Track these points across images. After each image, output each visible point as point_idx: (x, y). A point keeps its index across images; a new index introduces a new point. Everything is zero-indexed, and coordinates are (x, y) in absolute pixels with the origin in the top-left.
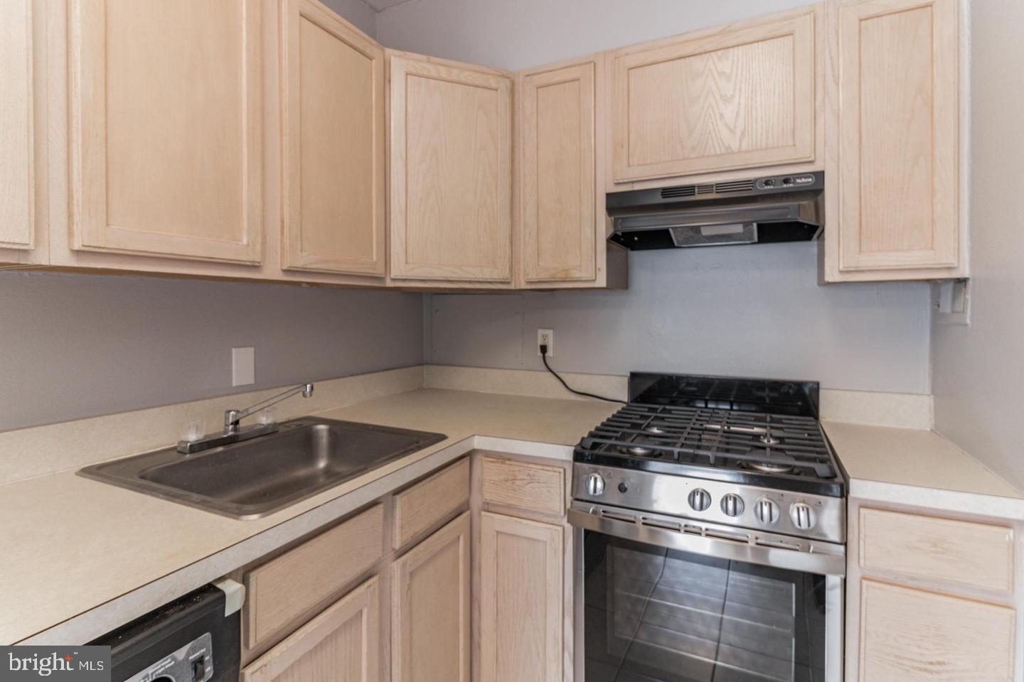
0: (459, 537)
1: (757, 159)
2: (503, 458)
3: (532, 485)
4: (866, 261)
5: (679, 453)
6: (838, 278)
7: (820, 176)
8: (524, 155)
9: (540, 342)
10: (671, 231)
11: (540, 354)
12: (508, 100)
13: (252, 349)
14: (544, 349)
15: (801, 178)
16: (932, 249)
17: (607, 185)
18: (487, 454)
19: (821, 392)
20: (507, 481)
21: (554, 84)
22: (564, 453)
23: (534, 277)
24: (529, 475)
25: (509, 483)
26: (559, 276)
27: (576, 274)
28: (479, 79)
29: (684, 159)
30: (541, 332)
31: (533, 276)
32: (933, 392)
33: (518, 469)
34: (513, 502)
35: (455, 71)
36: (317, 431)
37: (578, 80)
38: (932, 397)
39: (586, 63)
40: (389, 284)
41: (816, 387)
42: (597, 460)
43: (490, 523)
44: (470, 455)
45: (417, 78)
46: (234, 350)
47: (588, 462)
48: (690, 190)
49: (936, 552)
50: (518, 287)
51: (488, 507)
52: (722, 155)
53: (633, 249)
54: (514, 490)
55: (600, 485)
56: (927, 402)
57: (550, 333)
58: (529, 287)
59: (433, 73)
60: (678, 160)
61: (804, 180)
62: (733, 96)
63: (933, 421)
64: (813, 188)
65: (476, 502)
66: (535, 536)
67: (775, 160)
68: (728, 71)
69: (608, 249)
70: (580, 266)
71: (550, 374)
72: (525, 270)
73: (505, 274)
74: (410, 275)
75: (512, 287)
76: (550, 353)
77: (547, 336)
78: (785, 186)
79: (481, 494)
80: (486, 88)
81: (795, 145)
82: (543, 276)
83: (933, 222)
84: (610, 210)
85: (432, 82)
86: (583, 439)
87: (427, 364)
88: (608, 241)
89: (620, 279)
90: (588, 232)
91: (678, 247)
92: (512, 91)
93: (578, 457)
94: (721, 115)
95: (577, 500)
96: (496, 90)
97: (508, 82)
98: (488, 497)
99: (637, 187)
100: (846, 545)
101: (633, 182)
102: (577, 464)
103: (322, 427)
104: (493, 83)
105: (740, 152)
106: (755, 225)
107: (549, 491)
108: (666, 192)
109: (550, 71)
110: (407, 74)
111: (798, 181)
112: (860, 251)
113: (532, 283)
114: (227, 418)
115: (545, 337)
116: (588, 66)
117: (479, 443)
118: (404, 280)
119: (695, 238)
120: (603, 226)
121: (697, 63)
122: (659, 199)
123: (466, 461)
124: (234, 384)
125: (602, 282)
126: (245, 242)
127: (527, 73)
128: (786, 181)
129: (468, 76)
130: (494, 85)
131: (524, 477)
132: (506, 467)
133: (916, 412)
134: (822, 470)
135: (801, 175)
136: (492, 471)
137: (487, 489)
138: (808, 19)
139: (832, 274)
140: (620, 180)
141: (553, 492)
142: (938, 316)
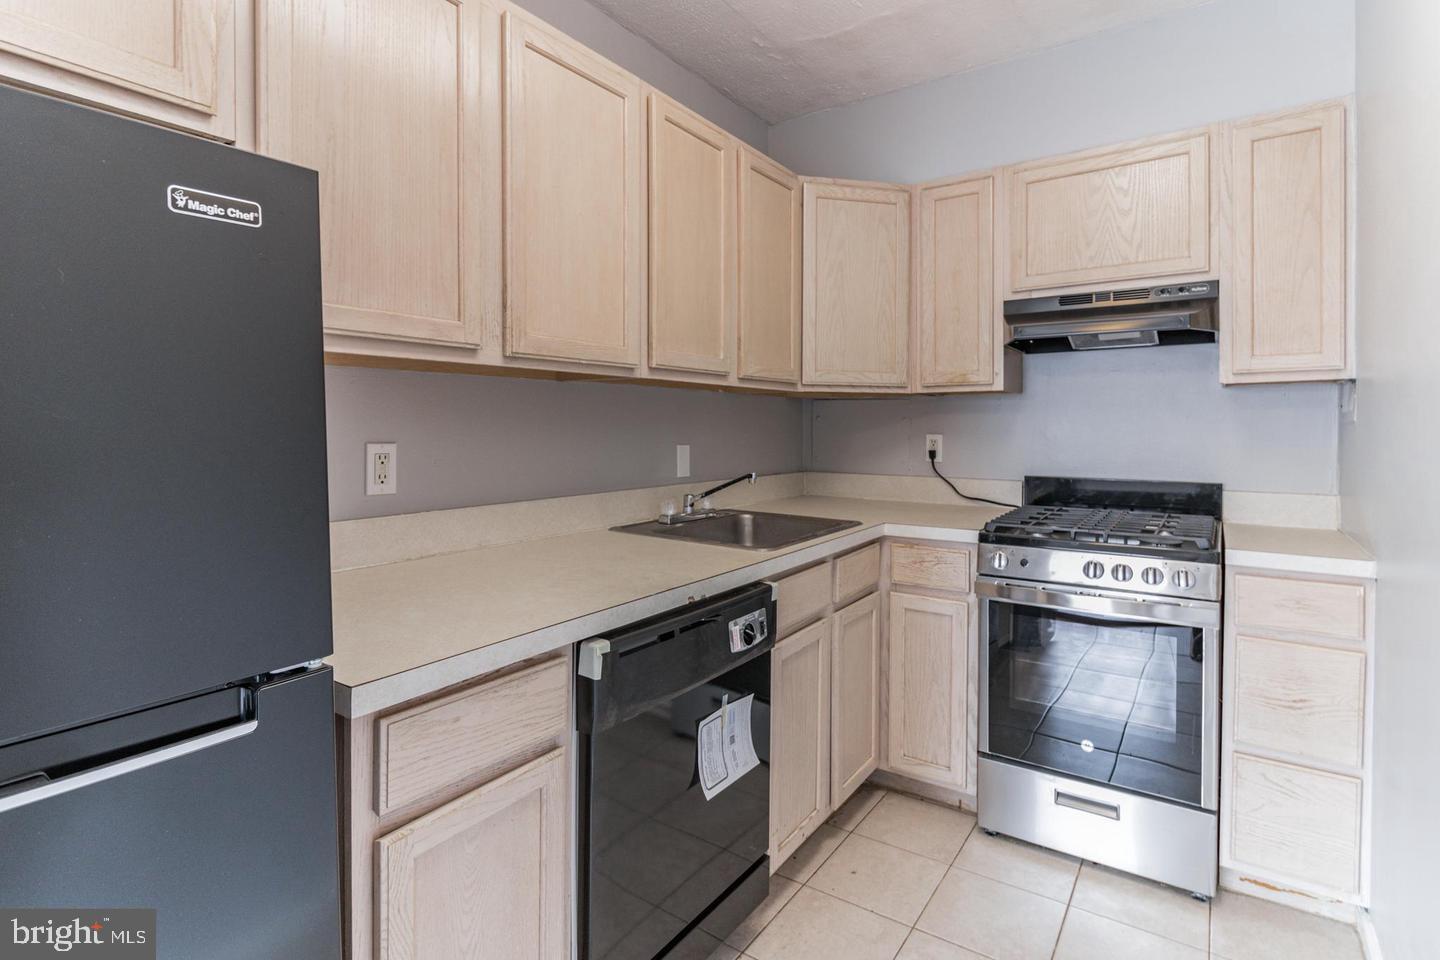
0: (872, 612)
1: (1153, 269)
2: (910, 543)
3: (939, 566)
4: (1257, 364)
5: (1076, 533)
6: (1232, 380)
7: (1215, 284)
8: (921, 264)
9: (928, 447)
10: (1070, 338)
11: (928, 460)
12: (906, 212)
13: (688, 447)
14: (932, 454)
15: (1196, 287)
16: (1321, 352)
17: (1004, 293)
18: (896, 539)
19: (1225, 494)
20: (915, 563)
21: (953, 197)
22: (972, 536)
23: (932, 381)
24: (936, 557)
25: (917, 565)
26: (956, 380)
27: (974, 379)
28: (879, 196)
29: (1082, 269)
30: (929, 437)
31: (930, 381)
32: (1340, 493)
33: (925, 552)
34: (919, 582)
35: (858, 191)
36: (743, 519)
37: (978, 193)
38: (1339, 497)
39: (985, 178)
40: (801, 389)
41: (1218, 488)
42: (1000, 541)
43: (901, 601)
44: (878, 541)
45: (826, 200)
46: (679, 447)
47: (993, 542)
48: (1087, 298)
49: (1299, 608)
50: (914, 392)
51: (896, 587)
52: (1119, 265)
53: (1027, 352)
54: (923, 571)
55: (1003, 563)
56: (1334, 501)
57: (939, 438)
58: (925, 391)
59: (840, 196)
60: (1076, 270)
61: (1200, 289)
62: (1131, 210)
63: (1340, 522)
64: (1210, 296)
65: (884, 584)
66: (943, 612)
67: (1170, 270)
68: (1126, 187)
69: (1005, 354)
70: (978, 370)
71: (940, 479)
72: (921, 375)
73: (902, 379)
74: (819, 380)
75: (908, 391)
76: (939, 459)
77: (938, 441)
78: (1180, 294)
79: (891, 577)
80: (887, 203)
81: (1190, 257)
82: (940, 381)
83: (1322, 328)
84: (1009, 318)
85: (838, 202)
86: (987, 524)
87: (806, 471)
88: (1005, 347)
89: (1016, 383)
90: (986, 339)
91: (1076, 350)
92: (910, 204)
93: (983, 538)
94: (1119, 228)
95: (982, 575)
96: (895, 204)
97: (906, 196)
98: (897, 578)
99: (1035, 295)
100: (1221, 602)
101: (1031, 291)
102: (982, 544)
103: (747, 516)
104: (892, 197)
105: (1137, 262)
106: (1155, 332)
107: (955, 571)
108: (1064, 300)
109: (948, 185)
110: (817, 198)
111: (1193, 289)
112: (1253, 355)
113: (928, 387)
114: (685, 500)
115: (934, 442)
116: (986, 181)
117: (888, 530)
118: (813, 386)
119: (1092, 342)
120: (1000, 333)
121: (1096, 178)
122: (1057, 307)
123: (877, 546)
124: (679, 475)
125: (999, 385)
126: (722, 357)
127: (924, 187)
128: (1181, 290)
129: (871, 194)
130: (893, 201)
131: (930, 559)
132: (914, 551)
133: (1323, 512)
134: (1202, 543)
135: (1196, 284)
136: (901, 555)
137: (896, 570)
138: (1202, 140)
139: (1226, 376)
140: (1018, 287)
141: (959, 571)
142: (1342, 416)
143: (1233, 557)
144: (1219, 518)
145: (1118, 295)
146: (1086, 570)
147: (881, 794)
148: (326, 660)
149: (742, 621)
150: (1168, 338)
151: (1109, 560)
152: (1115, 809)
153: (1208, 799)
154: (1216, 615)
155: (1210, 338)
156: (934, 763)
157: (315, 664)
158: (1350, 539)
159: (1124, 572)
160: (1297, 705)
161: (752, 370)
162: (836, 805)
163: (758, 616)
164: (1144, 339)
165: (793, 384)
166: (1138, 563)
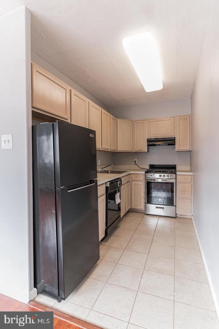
0: (130, 184)
1: (167, 135)
4: (180, 148)
5: (158, 171)
6: (177, 150)
7: (175, 138)
9: (135, 161)
10: (156, 144)
14: (135, 162)
16: (187, 147)
17: (147, 138)
18: (133, 174)
21: (139, 123)
22: (144, 172)
24: (139, 176)
26: (140, 150)
27: (142, 150)
28: (128, 122)
29: (158, 135)
31: (136, 150)
33: (137, 175)
34: (136, 180)
35: (125, 121)
37: (143, 122)
38: (190, 166)
39: (144, 120)
40: (117, 151)
41: (176, 165)
42: (148, 173)
43: (134, 183)
45: (121, 122)
46: (99, 160)
48: (158, 139)
49: (185, 179)
50: (133, 152)
51: (133, 181)
52: (163, 134)
53: (150, 146)
54: (137, 178)
55: (149, 176)
57: (136, 159)
58: (135, 152)
59: (123, 122)
62: (164, 127)
63: (190, 169)
65: (131, 180)
66: (140, 184)
67: (169, 135)
68: (164, 123)
69: (147, 146)
71: (136, 165)
73: (132, 150)
76: (136, 162)
81: (172, 134)
82: (138, 150)
83: (187, 144)
84: (148, 141)
86: (146, 171)
87: (114, 165)
89: (149, 151)
90: (144, 144)
91: (156, 146)
92: (133, 123)
93: (146, 173)
94: (163, 129)
95: (145, 178)
96: (131, 123)
98: (133, 179)
99: (151, 138)
100: (176, 179)
105: (165, 134)
108: (155, 139)
109: (139, 121)
110: (119, 122)
115: (135, 160)
117: (132, 172)
118: (119, 151)
119: (159, 145)
120: (147, 143)
121: (159, 122)
123: (130, 175)
124: (99, 165)
125: (146, 151)
127: (135, 121)
128: (171, 138)
132: (135, 175)
133: (188, 168)
134: (174, 172)
135: (173, 137)
136: (133, 176)
137: (133, 178)
138: (173, 118)
139: (176, 150)
140: (149, 137)
141: (142, 178)
142: (190, 155)
143: (178, 173)
144: (176, 169)
145: (163, 138)
146: (160, 176)
147: (130, 212)
148: (97, 179)
149: (119, 182)
150: (169, 145)
151: (162, 175)
152: (163, 208)
153: (175, 205)
154: (175, 180)
155: (174, 145)
156: (139, 206)
157: (96, 179)
158: (191, 171)
159: (164, 176)
160: (184, 191)
161: (112, 148)
162: (126, 212)
163: (120, 182)
164: (166, 145)
165: (116, 151)
166: (166, 175)
